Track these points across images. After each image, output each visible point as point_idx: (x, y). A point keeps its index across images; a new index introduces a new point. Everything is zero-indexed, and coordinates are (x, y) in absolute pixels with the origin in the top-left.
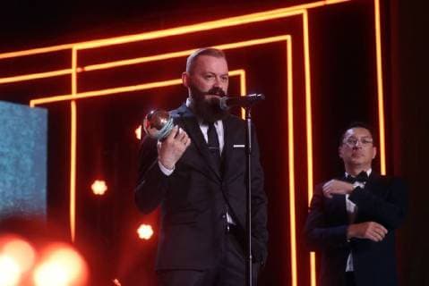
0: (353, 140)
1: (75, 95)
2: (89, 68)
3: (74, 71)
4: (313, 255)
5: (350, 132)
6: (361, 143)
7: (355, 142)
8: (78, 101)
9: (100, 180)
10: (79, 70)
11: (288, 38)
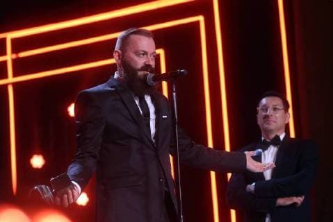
0: (266, 108)
1: (11, 79)
2: (23, 54)
3: (9, 57)
4: (233, 212)
5: (264, 101)
6: (272, 111)
7: (267, 110)
8: (15, 85)
9: (38, 154)
10: (14, 56)
11: (201, 18)
